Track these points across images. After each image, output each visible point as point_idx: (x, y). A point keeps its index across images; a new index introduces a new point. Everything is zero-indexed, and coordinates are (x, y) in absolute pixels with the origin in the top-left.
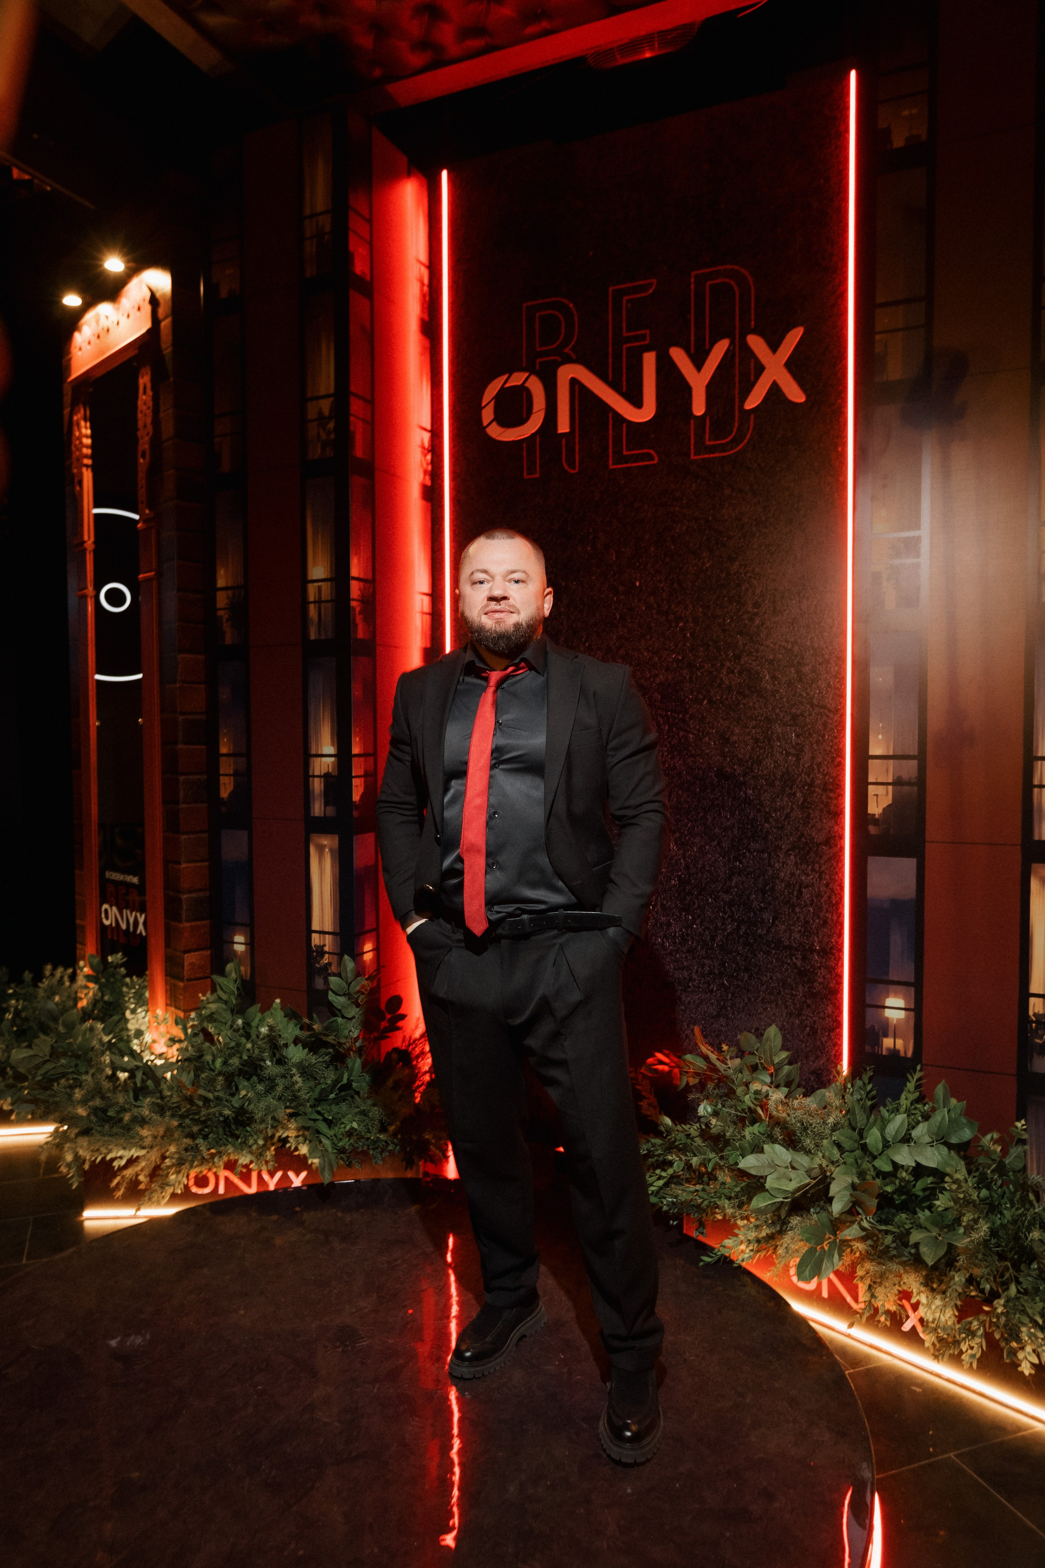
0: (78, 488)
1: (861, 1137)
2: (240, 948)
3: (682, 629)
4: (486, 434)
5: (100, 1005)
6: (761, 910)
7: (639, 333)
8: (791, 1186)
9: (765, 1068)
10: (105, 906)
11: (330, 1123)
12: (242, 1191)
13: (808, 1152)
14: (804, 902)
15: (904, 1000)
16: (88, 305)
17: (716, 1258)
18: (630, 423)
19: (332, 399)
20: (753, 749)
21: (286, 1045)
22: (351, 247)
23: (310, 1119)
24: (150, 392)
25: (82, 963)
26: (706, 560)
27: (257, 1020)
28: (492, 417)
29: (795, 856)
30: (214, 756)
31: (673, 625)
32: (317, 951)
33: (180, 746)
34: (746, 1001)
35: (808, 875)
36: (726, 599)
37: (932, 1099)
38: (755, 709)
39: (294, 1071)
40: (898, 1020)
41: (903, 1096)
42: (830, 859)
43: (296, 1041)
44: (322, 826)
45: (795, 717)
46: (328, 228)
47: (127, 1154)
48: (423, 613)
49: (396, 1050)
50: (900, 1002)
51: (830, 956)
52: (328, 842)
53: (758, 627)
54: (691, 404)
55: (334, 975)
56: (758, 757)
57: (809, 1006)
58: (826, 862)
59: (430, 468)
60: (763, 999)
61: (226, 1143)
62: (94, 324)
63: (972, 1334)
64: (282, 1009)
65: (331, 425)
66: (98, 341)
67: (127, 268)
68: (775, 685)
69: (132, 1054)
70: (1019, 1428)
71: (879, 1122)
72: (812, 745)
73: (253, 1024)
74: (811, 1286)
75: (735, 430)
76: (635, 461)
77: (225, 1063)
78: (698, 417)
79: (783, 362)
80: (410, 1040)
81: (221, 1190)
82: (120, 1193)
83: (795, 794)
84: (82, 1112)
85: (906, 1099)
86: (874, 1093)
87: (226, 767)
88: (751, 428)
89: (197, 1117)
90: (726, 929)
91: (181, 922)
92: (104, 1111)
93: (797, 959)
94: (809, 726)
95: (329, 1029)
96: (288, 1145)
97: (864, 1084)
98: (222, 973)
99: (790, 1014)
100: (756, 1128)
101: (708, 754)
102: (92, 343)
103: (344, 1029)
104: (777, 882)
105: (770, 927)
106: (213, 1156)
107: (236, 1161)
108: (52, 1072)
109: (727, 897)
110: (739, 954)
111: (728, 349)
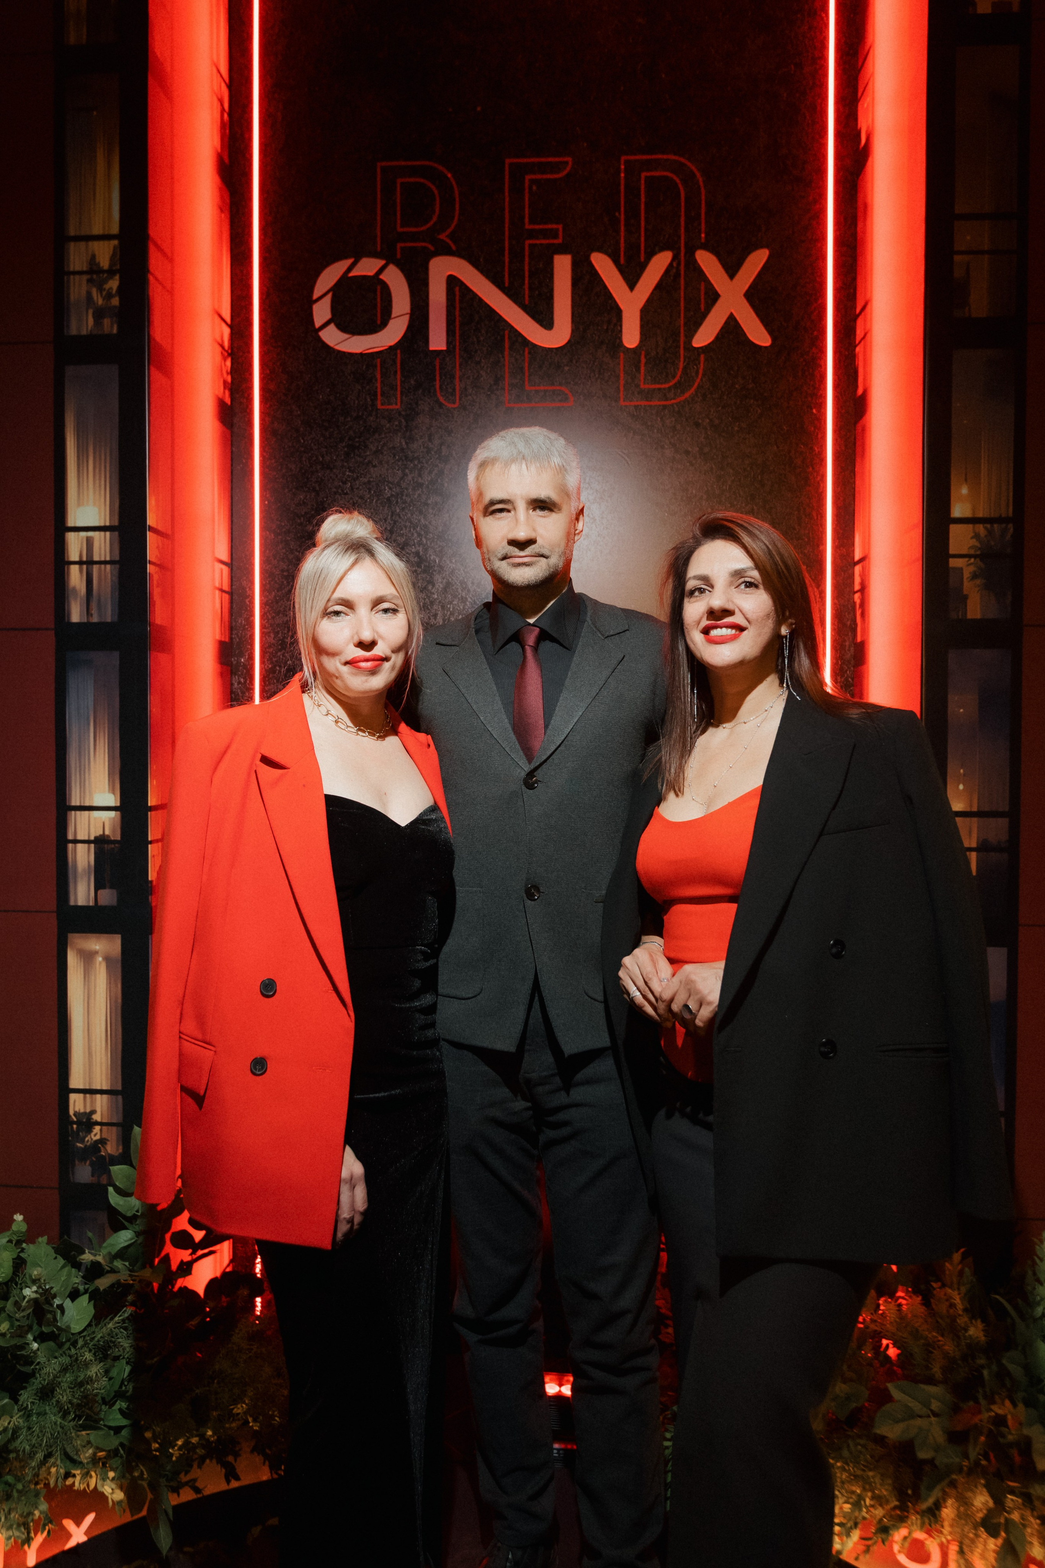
4: (320, 340)
7: (550, 226)
18: (533, 346)
19: (113, 243)
28: (328, 316)
32: (79, 1123)
39: (85, 1353)
43: (75, 1295)
44: (91, 921)
52: (103, 946)
54: (621, 331)
59: (229, 379)
65: (112, 285)
75: (679, 371)
76: (542, 400)
78: (628, 349)
79: (743, 293)
88: (701, 371)
111: (671, 265)
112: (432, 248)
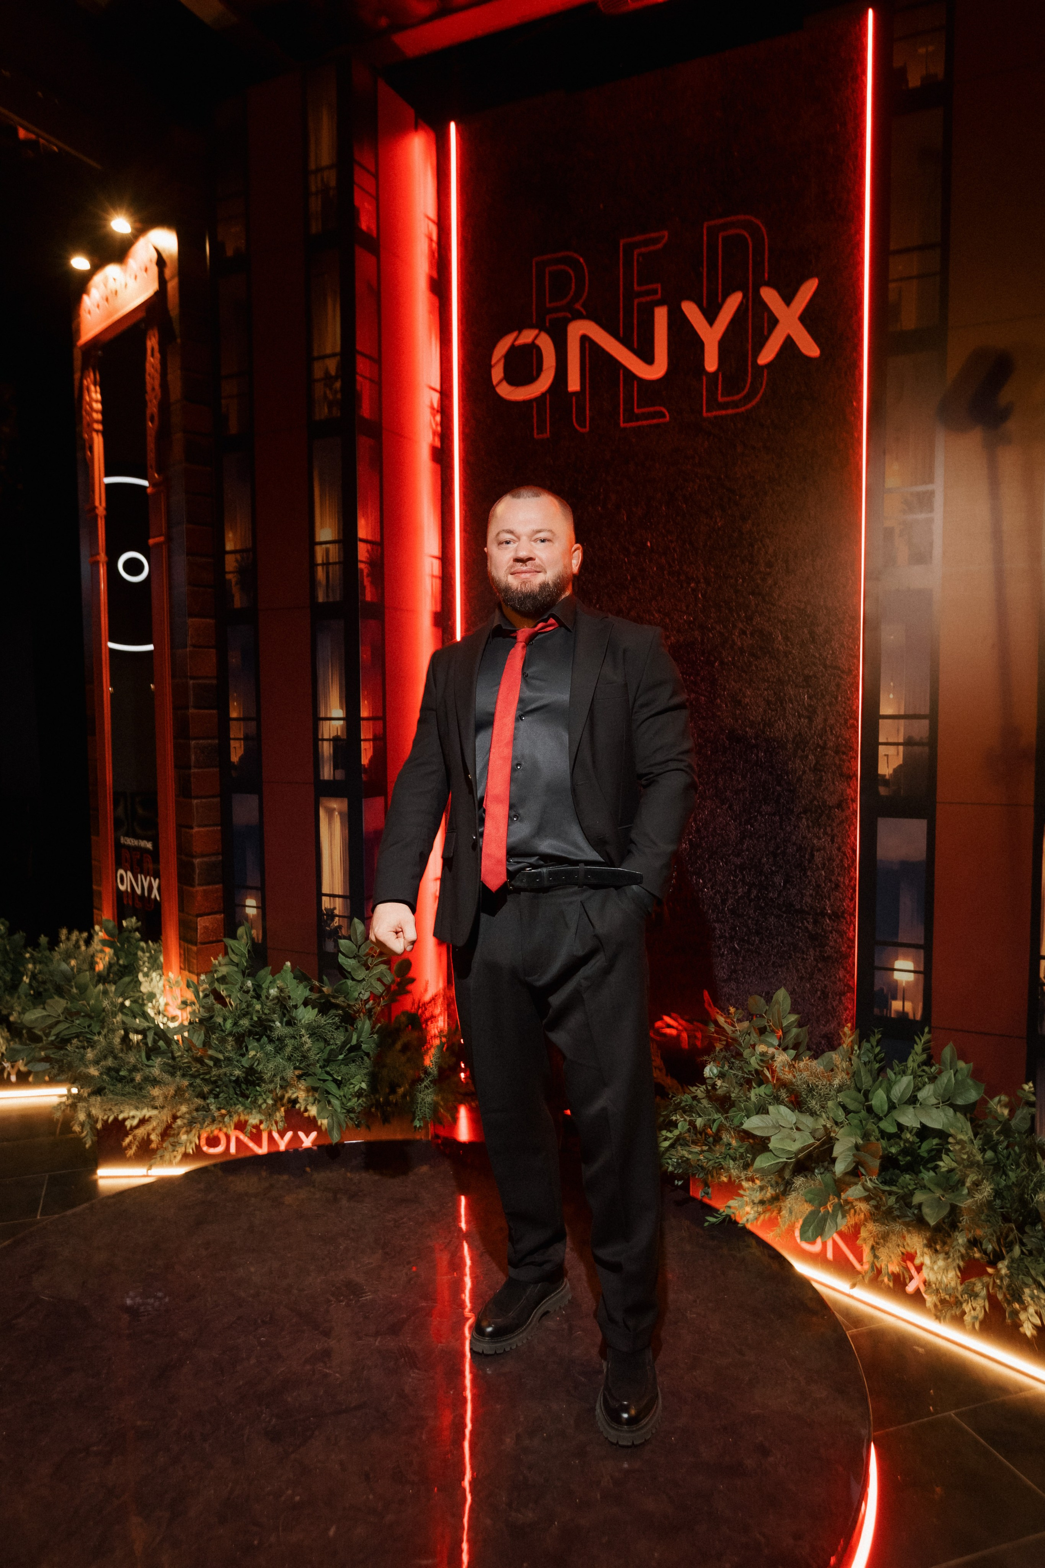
0: (89, 453)
1: (867, 1099)
2: (251, 912)
3: (693, 590)
4: (496, 394)
5: (115, 968)
6: (772, 872)
7: (650, 287)
8: (795, 1147)
9: (773, 1031)
10: (121, 872)
11: (339, 1084)
12: (251, 1150)
13: (813, 1113)
14: (816, 865)
15: (914, 962)
16: (97, 267)
17: (721, 1218)
18: (641, 380)
19: (338, 358)
20: (765, 711)
21: (296, 1007)
22: (357, 203)
23: (319, 1080)
24: (157, 355)
25: (97, 928)
26: (718, 520)
27: (268, 981)
28: (501, 375)
29: (807, 820)
30: (224, 721)
31: (685, 585)
32: (327, 915)
33: (192, 711)
34: (757, 964)
35: (820, 839)
36: (738, 559)
37: (939, 1062)
38: (767, 670)
39: (303, 1032)
40: (907, 982)
41: (910, 1059)
42: (842, 822)
43: (305, 1004)
44: (331, 790)
45: (807, 678)
46: (333, 183)
47: (139, 1114)
48: (433, 576)
49: (405, 1013)
50: (909, 965)
51: (842, 920)
52: (338, 805)
53: (770, 587)
54: (703, 360)
55: (345, 938)
56: (769, 720)
57: (820, 970)
58: (838, 825)
59: (439, 429)
60: (774, 962)
61: (236, 1102)
62: (102, 286)
63: (974, 1295)
64: (292, 971)
65: (338, 385)
66: (106, 303)
67: (132, 228)
68: (787, 645)
69: (145, 1016)
70: (1021, 1388)
71: (885, 1084)
72: (825, 706)
73: (263, 986)
74: (816, 1248)
75: (748, 385)
76: (646, 419)
77: (235, 1024)
78: (710, 373)
79: (798, 316)
80: (419, 1002)
81: (233, 1150)
82: (131, 1152)
83: (807, 757)
84: (94, 1071)
85: (913, 1061)
86: (883, 1055)
87: (236, 731)
88: (764, 383)
89: (207, 1077)
90: (737, 892)
91: (193, 886)
92: (117, 1071)
93: (808, 922)
94: (823, 688)
95: (338, 991)
96: (297, 1106)
97: (872, 1046)
98: (234, 937)
99: (801, 978)
100: (762, 1090)
101: (719, 717)
102: (100, 304)
103: (354, 991)
104: (789, 845)
105: (781, 891)
106: (223, 1116)
107: (246, 1122)
108: (66, 1032)
109: (738, 861)
110: (749, 918)
111: (741, 303)
112: (570, 316)
